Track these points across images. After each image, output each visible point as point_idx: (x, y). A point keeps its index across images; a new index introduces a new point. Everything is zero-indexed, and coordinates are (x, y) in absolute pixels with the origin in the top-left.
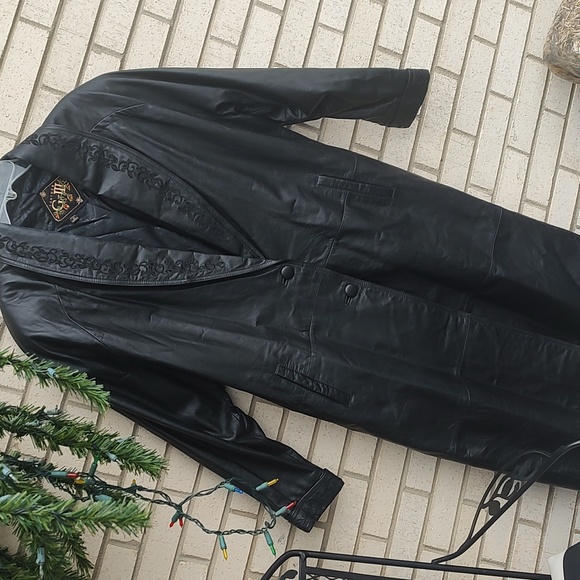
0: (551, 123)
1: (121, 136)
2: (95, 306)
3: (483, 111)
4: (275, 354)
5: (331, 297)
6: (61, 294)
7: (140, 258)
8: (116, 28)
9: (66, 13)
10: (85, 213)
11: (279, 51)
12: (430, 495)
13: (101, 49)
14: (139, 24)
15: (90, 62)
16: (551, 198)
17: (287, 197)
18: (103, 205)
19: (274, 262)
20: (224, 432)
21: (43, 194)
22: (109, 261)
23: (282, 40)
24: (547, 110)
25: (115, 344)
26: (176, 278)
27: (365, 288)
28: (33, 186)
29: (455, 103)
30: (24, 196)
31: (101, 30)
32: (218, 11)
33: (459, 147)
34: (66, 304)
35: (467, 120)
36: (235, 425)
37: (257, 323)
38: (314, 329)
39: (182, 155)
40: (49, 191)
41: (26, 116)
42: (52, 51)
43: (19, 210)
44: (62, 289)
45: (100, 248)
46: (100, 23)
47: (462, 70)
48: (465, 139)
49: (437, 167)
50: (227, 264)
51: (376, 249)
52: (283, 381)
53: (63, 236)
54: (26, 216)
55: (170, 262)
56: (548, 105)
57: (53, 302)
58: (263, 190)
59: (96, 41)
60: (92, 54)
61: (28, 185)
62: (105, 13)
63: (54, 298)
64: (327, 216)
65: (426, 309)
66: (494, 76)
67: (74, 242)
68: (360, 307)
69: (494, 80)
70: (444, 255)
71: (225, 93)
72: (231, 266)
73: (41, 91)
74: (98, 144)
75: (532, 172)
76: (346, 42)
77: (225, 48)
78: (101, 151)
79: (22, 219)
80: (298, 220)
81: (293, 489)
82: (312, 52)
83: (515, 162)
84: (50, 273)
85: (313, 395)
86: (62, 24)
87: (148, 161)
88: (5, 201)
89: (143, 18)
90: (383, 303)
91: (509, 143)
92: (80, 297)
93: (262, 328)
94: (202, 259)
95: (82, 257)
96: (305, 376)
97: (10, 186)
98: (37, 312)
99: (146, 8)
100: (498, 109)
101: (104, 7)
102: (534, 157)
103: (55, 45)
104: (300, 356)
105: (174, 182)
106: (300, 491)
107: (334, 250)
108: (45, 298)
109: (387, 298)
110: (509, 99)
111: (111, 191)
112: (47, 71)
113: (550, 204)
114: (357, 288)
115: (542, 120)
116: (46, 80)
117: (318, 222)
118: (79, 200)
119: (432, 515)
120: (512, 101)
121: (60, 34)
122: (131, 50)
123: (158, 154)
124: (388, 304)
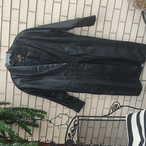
0: (131, 13)
1: (29, 44)
2: (30, 79)
3: (113, 14)
4: (68, 83)
5: (79, 68)
6: (23, 78)
7: (38, 68)
8: (24, 17)
9: (12, 17)
10: (25, 60)
11: (61, 12)
12: (105, 99)
13: (22, 23)
14: (28, 15)
15: (19, 26)
16: (131, 31)
17: (66, 50)
18: (28, 58)
19: (66, 63)
20: (60, 97)
21: (16, 58)
22: (31, 70)
23: (62, 9)
24: (130, 10)
25: (35, 87)
26: (45, 71)
27: (86, 65)
28: (14, 57)
29: (106, 14)
30: (12, 59)
31: (20, 18)
32: (46, 6)
33: (107, 25)
34: (25, 80)
35: (109, 18)
36: (62, 96)
37: (64, 76)
38: (76, 75)
39: (42, 45)
40: (17, 57)
41: (9, 42)
42: (11, 26)
43: (12, 62)
44: (24, 77)
45: (29, 68)
46: (20, 16)
47: (107, 5)
48: (109, 22)
49: (102, 31)
50: (56, 66)
51: (87, 57)
52: (70, 88)
53: (21, 67)
54: (13, 63)
55: (44, 68)
56: (130, 8)
57: (22, 80)
58: (61, 49)
59: (20, 21)
60: (20, 24)
61: (12, 57)
62: (20, 14)
63: (22, 79)
64: (76, 52)
65: (100, 66)
66: (115, 4)
67: (24, 68)
68: (85, 69)
69: (115, 5)
70: (103, 56)
71: (49, 30)
72: (57, 66)
73: (11, 36)
74: (24, 47)
75: (126, 26)
76: (77, 6)
77: (49, 15)
78: (25, 48)
79: (13, 64)
80: (69, 54)
81: (75, 105)
82: (69, 11)
83: (122, 25)
84: (21, 75)
85: (76, 90)
86: (12, 19)
87: (36, 48)
88: (9, 61)
89: (29, 13)
90: (90, 67)
91: (120, 20)
92: (27, 78)
93: (65, 77)
94: (50, 65)
95: (26, 71)
96: (74, 86)
97: (9, 58)
98: (20, 83)
99: (29, 10)
100: (117, 12)
101: (20, 13)
102: (127, 22)
103: (11, 24)
104: (73, 82)
105: (42, 51)
106: (76, 105)
107: (78, 59)
108: (21, 79)
109: (91, 66)
110: (119, 9)
111: (29, 55)
112: (11, 31)
113: (131, 33)
114: (84, 65)
115: (128, 13)
116: (11, 33)
117: (74, 54)
118: (23, 58)
119: (105, 102)
120: (120, 10)
121: (12, 22)
122: (28, 21)
123: (37, 46)
124: (91, 67)
